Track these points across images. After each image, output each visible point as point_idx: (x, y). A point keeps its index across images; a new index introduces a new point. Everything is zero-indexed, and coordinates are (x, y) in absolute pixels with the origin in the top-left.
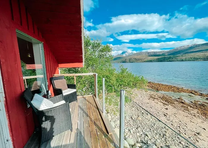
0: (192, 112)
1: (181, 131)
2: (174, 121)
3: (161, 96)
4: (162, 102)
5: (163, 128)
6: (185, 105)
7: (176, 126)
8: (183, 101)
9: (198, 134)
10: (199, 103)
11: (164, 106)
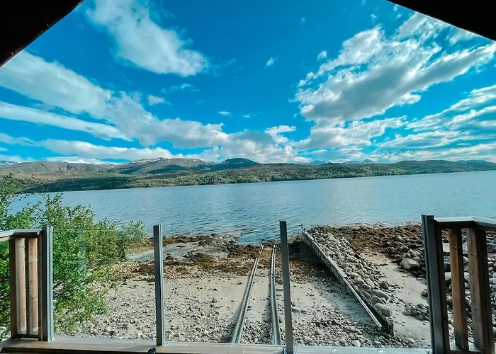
0: (193, 272)
1: (195, 315)
2: (179, 304)
3: (136, 266)
4: (145, 279)
5: (170, 330)
6: (180, 267)
7: (184, 311)
8: (175, 261)
9: (213, 302)
10: (194, 253)
11: (150, 285)
